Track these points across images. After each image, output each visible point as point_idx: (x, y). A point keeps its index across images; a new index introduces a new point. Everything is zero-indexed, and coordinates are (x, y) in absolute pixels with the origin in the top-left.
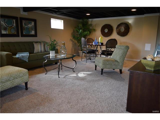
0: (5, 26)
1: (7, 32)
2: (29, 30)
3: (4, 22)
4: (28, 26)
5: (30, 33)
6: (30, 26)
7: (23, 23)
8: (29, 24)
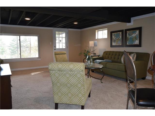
0: (115, 39)
1: (115, 43)
2: (133, 40)
3: (114, 36)
4: (132, 36)
5: (133, 43)
6: (134, 35)
7: (128, 34)
8: (133, 34)
